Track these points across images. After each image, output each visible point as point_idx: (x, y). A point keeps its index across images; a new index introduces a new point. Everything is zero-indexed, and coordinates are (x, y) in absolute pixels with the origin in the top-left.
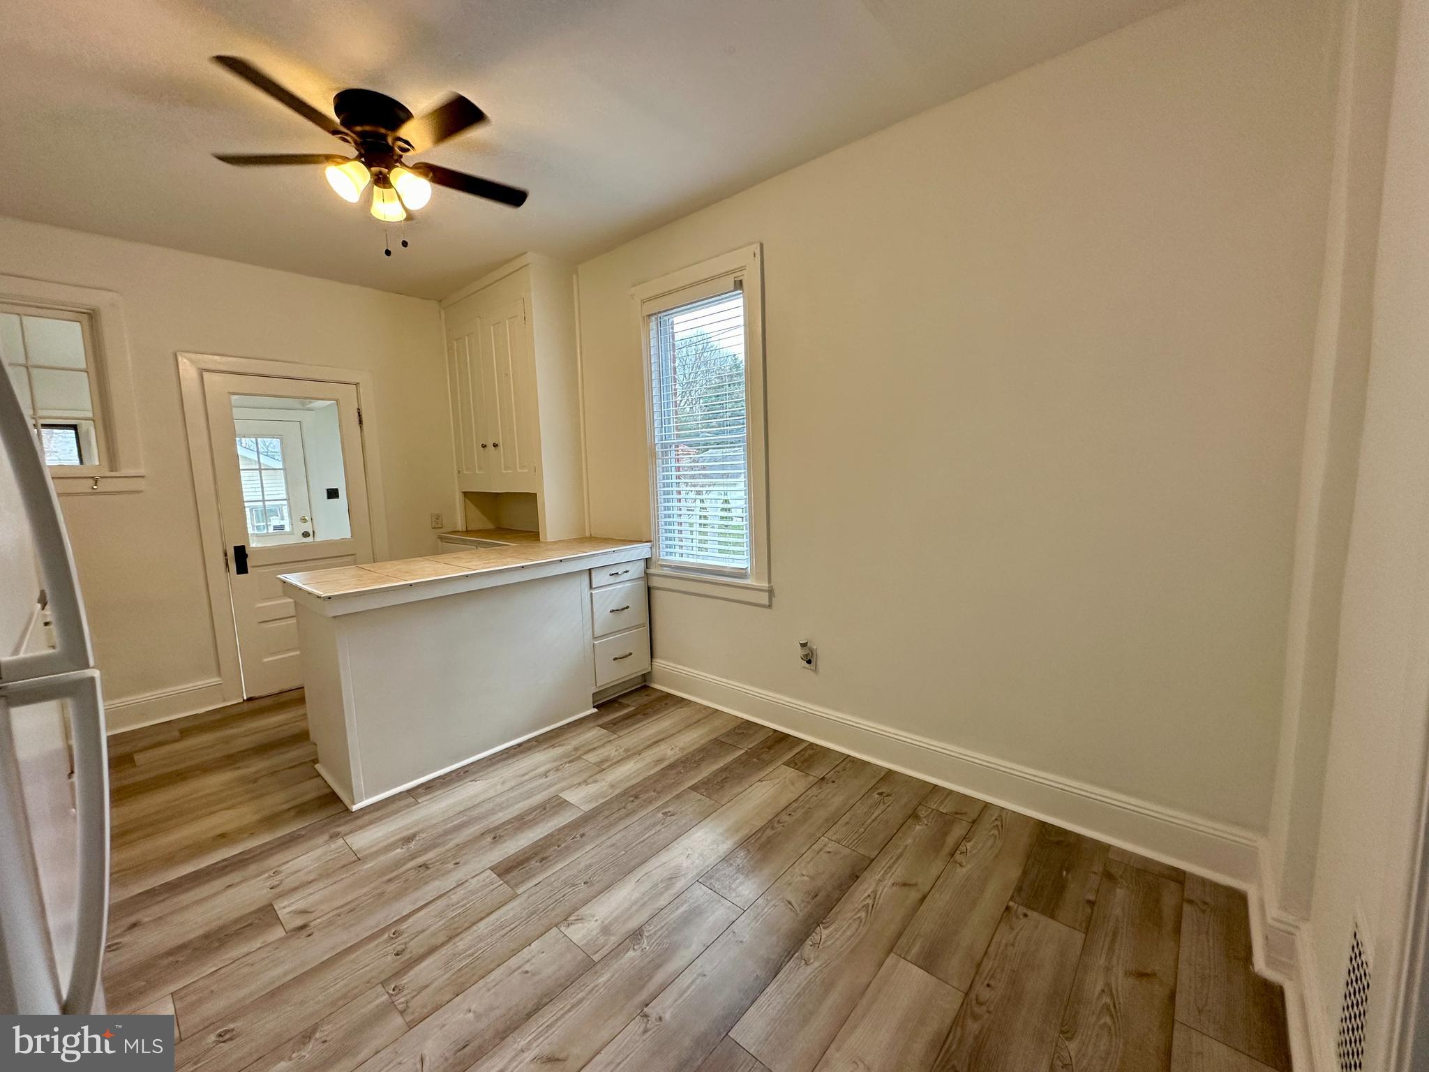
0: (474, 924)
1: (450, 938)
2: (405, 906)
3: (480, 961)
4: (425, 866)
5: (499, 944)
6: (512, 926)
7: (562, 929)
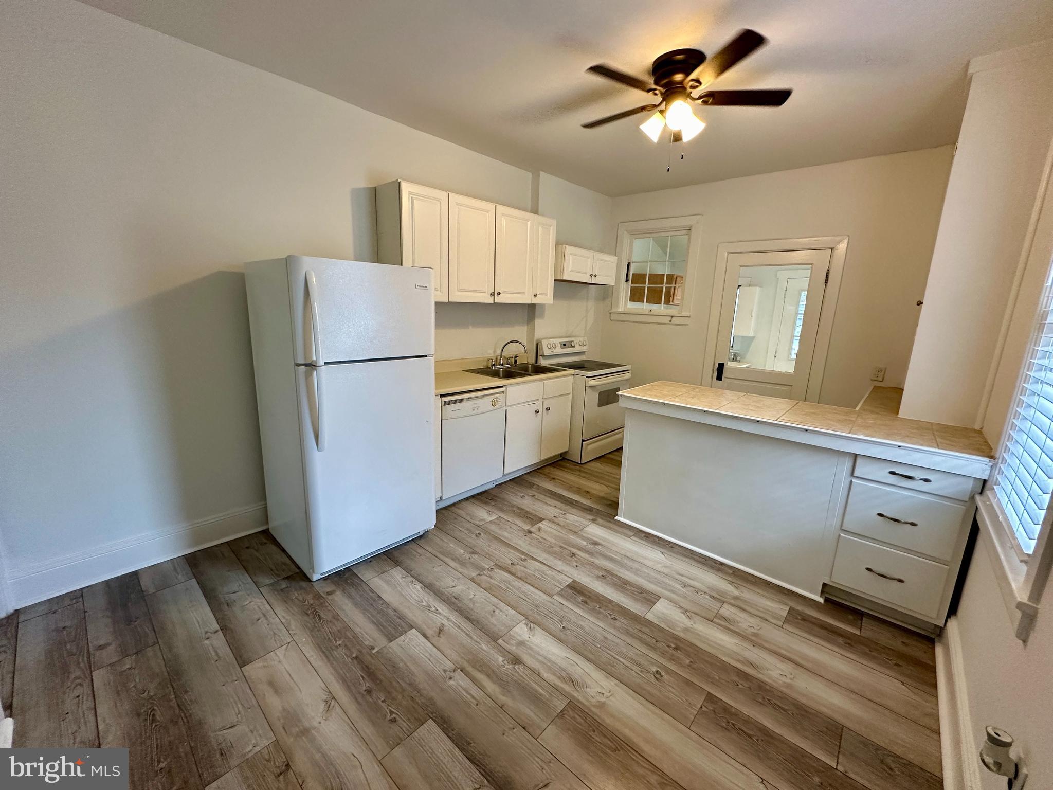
0: (529, 584)
1: (520, 578)
2: (543, 556)
3: (504, 592)
4: (573, 555)
5: (514, 596)
6: (527, 599)
7: (524, 622)
